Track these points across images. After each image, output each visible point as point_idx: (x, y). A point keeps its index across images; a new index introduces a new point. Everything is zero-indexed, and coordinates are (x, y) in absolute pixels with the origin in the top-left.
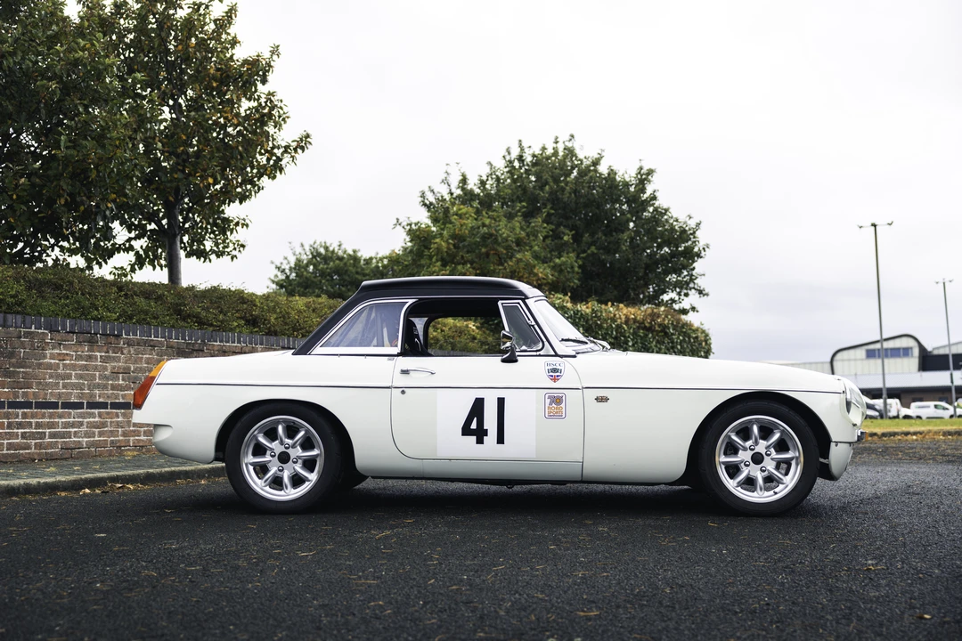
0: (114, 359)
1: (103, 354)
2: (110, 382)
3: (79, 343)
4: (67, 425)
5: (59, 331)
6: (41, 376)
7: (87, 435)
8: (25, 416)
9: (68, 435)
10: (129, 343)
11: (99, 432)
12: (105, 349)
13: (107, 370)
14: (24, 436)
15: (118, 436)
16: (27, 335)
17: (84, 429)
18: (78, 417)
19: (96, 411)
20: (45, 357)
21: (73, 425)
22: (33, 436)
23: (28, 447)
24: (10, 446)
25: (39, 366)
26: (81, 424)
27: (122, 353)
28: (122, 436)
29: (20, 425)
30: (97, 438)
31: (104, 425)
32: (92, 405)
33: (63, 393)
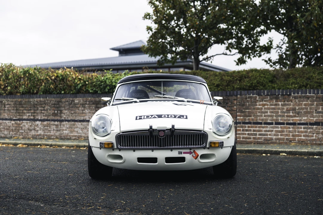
0: (288, 105)
1: (282, 103)
2: (286, 114)
3: (271, 99)
4: (266, 131)
5: (262, 95)
6: (255, 112)
7: (275, 135)
8: (249, 127)
9: (267, 135)
10: (295, 98)
11: (281, 134)
12: (283, 101)
13: (284, 109)
14: (248, 134)
15: (290, 136)
16: (249, 97)
17: (274, 133)
18: (271, 128)
19: (279, 126)
20: (257, 105)
21: (269, 131)
22: (252, 134)
23: (250, 138)
24: (243, 138)
25: (254, 109)
26: (272, 131)
27: (292, 102)
28: (292, 136)
29: (247, 130)
30: (279, 137)
31: (283, 131)
32: (278, 123)
33: (264, 119)
